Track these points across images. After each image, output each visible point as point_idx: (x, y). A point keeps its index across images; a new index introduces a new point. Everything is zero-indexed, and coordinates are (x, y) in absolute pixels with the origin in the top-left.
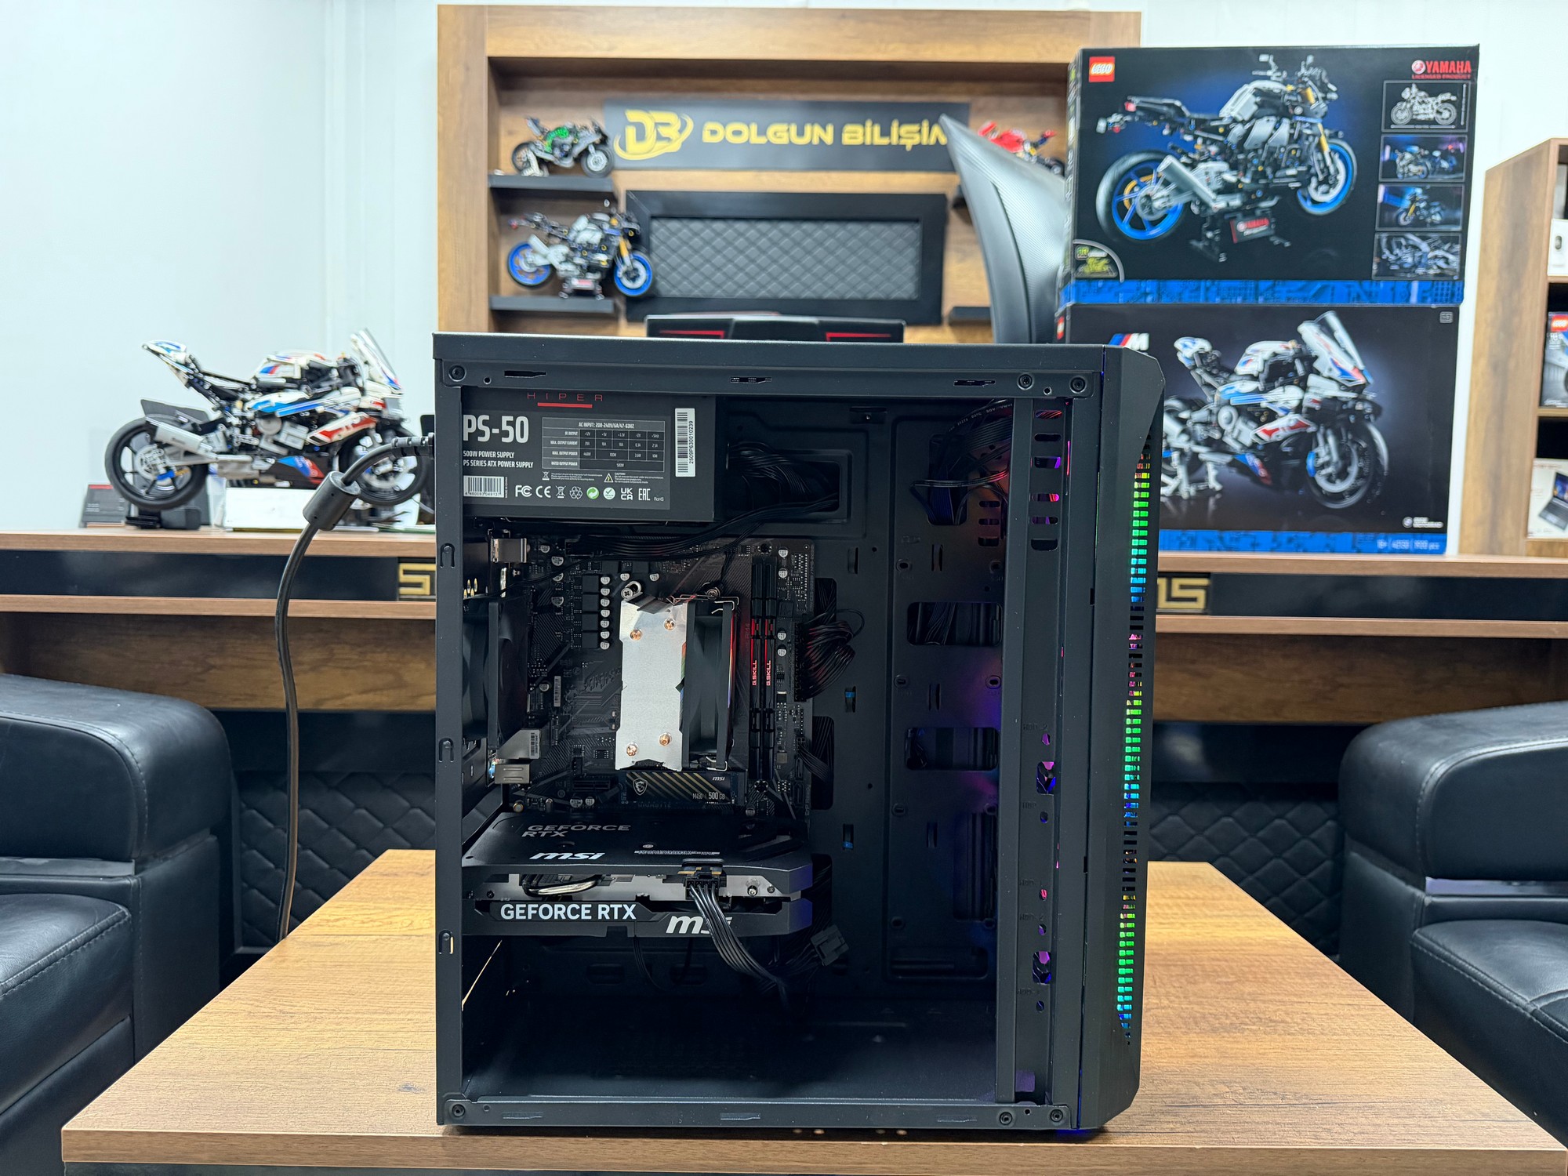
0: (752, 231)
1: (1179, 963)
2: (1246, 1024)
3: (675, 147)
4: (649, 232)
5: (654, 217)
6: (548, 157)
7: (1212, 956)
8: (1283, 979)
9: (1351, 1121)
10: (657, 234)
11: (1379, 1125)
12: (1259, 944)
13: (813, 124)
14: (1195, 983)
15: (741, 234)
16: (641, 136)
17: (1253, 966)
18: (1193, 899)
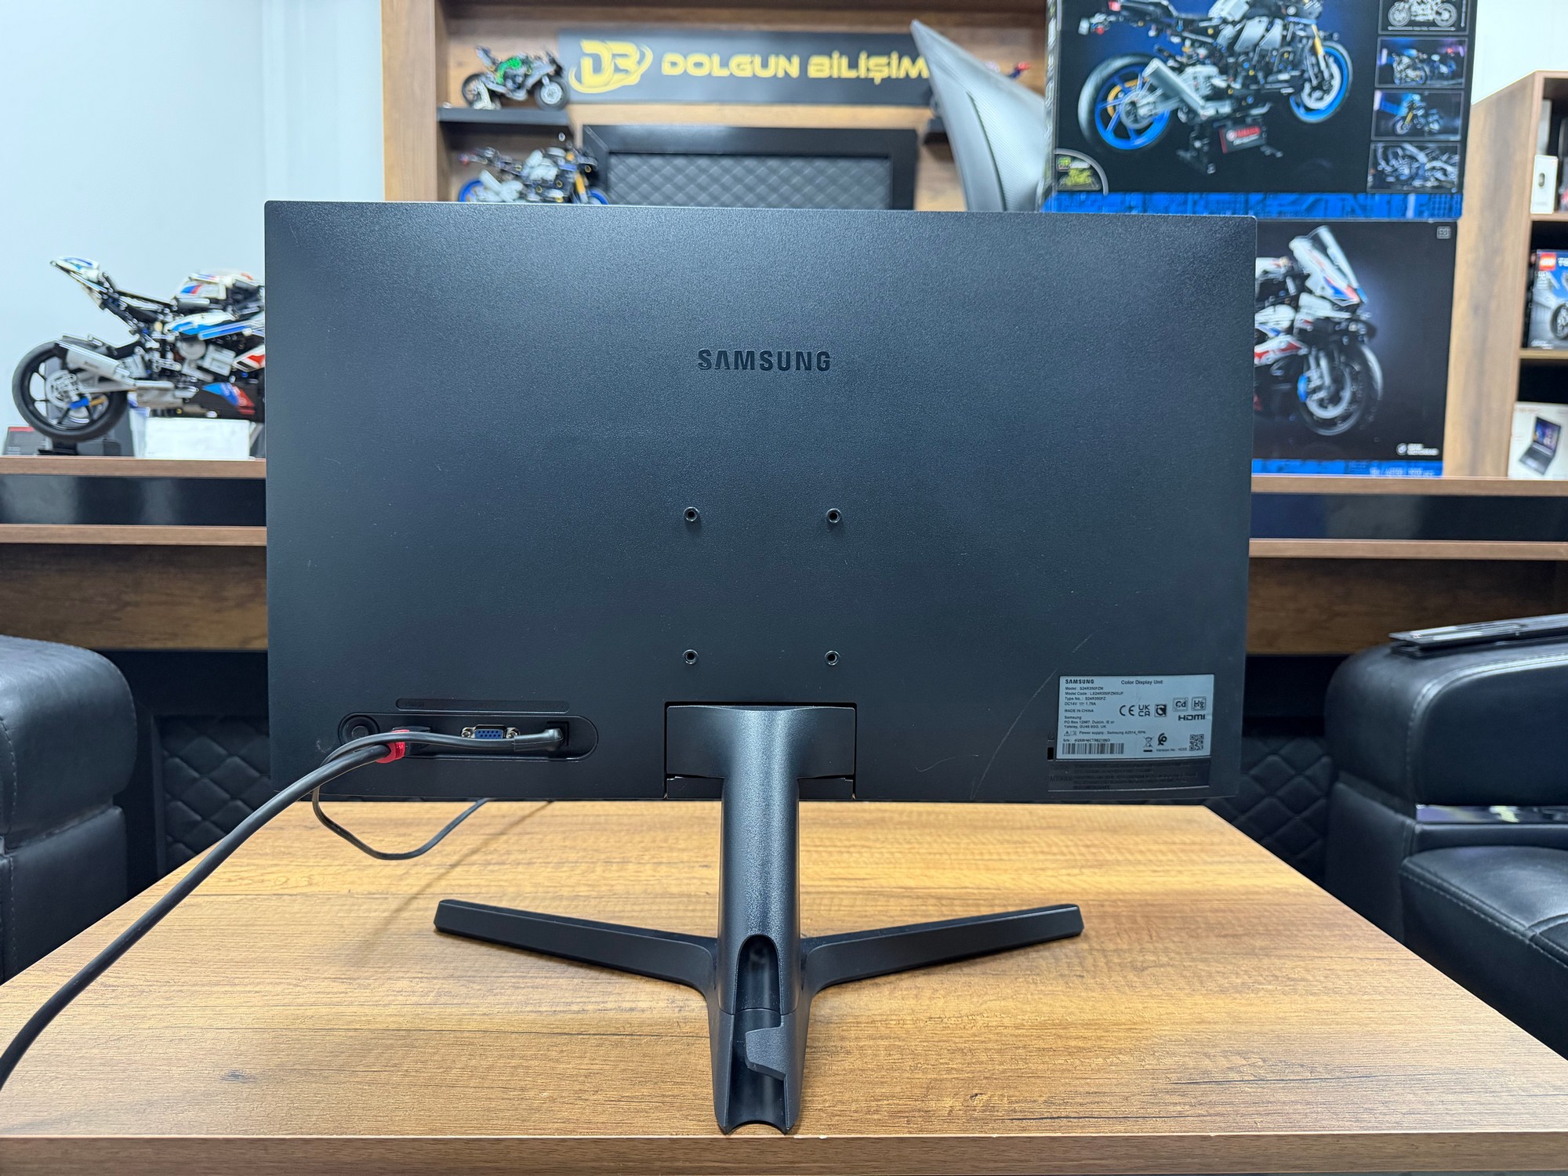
0: (715, 168)
1: (1178, 915)
2: (1260, 984)
3: (633, 79)
4: (608, 168)
5: (612, 153)
6: (500, 89)
7: (1215, 907)
8: (1298, 930)
9: (1396, 1098)
10: (616, 170)
11: (1432, 1103)
12: (1268, 893)
13: (777, 55)
14: (1198, 937)
15: (703, 171)
16: (597, 68)
17: (1264, 916)
18: (1190, 844)
